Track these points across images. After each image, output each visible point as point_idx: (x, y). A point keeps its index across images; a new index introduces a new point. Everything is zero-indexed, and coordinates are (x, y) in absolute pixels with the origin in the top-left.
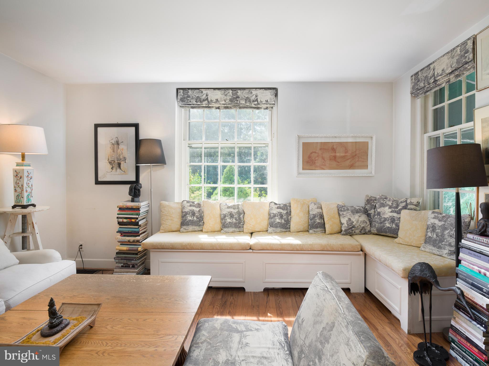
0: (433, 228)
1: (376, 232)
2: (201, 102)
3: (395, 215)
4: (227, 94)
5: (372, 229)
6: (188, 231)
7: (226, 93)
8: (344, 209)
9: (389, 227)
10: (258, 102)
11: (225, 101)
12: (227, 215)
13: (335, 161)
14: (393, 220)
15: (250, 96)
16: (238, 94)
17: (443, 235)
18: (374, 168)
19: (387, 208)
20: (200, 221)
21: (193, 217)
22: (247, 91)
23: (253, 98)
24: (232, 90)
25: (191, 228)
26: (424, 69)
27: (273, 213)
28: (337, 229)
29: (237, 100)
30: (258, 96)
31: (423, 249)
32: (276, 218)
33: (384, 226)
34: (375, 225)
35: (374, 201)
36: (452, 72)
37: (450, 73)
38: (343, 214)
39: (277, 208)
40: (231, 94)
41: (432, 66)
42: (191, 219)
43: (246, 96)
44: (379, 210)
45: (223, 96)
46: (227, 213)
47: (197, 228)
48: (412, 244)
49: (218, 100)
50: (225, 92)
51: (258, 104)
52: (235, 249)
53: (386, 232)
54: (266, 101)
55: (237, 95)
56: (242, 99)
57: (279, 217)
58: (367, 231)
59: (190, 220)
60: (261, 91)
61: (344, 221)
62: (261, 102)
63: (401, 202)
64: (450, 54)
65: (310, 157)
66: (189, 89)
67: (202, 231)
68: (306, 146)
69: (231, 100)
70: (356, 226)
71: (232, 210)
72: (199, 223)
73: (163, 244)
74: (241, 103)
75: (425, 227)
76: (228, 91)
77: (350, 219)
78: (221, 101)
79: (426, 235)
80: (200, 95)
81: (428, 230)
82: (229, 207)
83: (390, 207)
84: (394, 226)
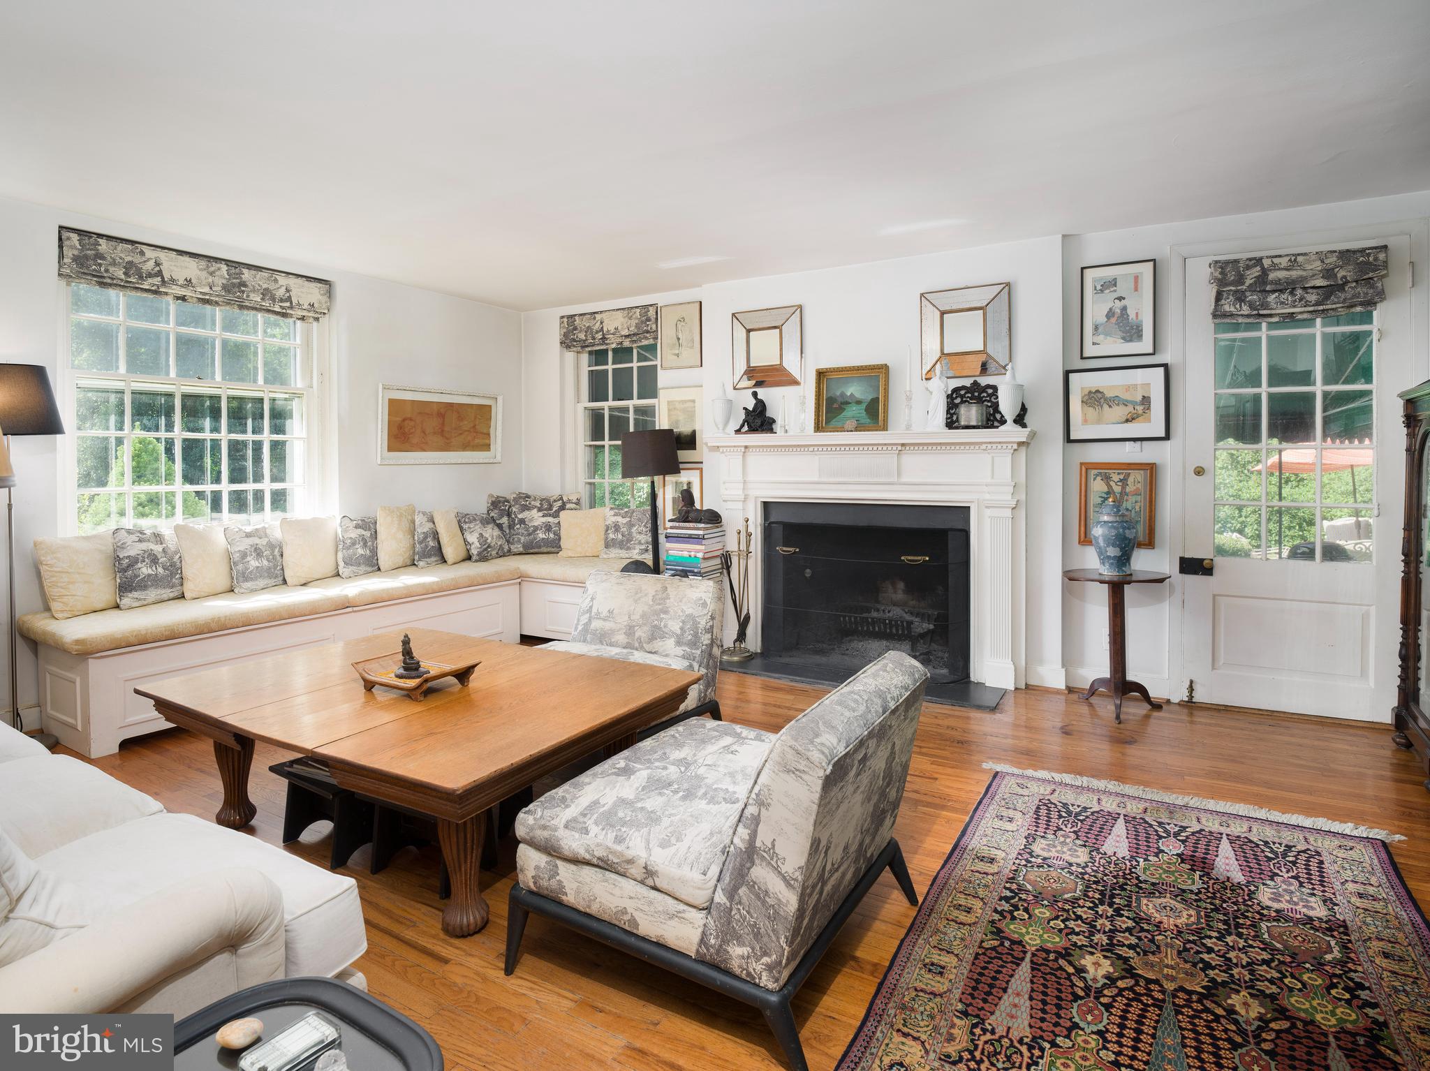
0: (617, 527)
1: (521, 549)
2: (141, 277)
3: (550, 519)
4: (214, 272)
5: (512, 547)
6: (145, 603)
7: (212, 269)
8: (469, 518)
9: (543, 539)
10: (291, 303)
11: (211, 288)
12: (248, 553)
13: (443, 436)
14: (548, 528)
15: (272, 286)
16: (243, 276)
17: (630, 534)
18: (500, 449)
19: (535, 510)
20: (172, 575)
21: (154, 568)
22: (265, 274)
23: (281, 293)
24: (228, 265)
25: (152, 594)
26: (585, 314)
27: (351, 538)
28: (463, 554)
29: (243, 292)
30: (291, 290)
31: (605, 556)
32: (357, 546)
33: (535, 539)
34: (519, 541)
35: (504, 503)
36: (629, 335)
37: (626, 336)
38: (469, 528)
39: (356, 527)
40: (225, 273)
41: (598, 317)
42: (150, 571)
43: (265, 286)
44: (520, 516)
45: (204, 274)
46: (248, 547)
47: (167, 593)
48: (587, 554)
49: (190, 280)
50: (208, 267)
51: (291, 307)
52: (321, 610)
53: (540, 547)
54: (310, 304)
55: (241, 278)
56: (254, 291)
57: (362, 544)
58: (506, 550)
59: (149, 575)
60: (300, 281)
61: (473, 538)
62: (299, 304)
63: (555, 501)
64: (626, 312)
65: (400, 427)
66: (100, 236)
67: (183, 597)
68: (394, 405)
69: (225, 288)
70: (492, 545)
71: (256, 540)
72: (171, 579)
73: (143, 632)
74: (251, 298)
75: (603, 529)
76: (215, 266)
77: (481, 535)
78: (201, 285)
79: (607, 538)
80: (137, 259)
81: (609, 532)
82: (248, 535)
83: (540, 510)
84: (552, 535)
